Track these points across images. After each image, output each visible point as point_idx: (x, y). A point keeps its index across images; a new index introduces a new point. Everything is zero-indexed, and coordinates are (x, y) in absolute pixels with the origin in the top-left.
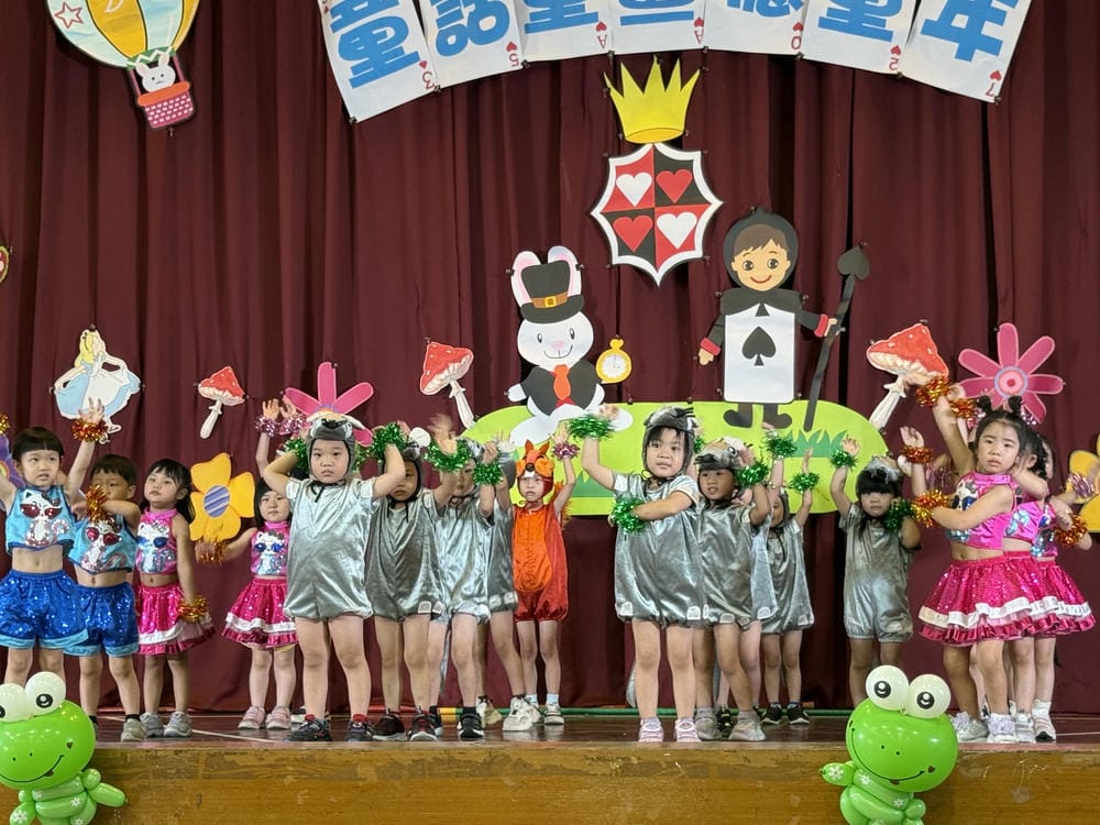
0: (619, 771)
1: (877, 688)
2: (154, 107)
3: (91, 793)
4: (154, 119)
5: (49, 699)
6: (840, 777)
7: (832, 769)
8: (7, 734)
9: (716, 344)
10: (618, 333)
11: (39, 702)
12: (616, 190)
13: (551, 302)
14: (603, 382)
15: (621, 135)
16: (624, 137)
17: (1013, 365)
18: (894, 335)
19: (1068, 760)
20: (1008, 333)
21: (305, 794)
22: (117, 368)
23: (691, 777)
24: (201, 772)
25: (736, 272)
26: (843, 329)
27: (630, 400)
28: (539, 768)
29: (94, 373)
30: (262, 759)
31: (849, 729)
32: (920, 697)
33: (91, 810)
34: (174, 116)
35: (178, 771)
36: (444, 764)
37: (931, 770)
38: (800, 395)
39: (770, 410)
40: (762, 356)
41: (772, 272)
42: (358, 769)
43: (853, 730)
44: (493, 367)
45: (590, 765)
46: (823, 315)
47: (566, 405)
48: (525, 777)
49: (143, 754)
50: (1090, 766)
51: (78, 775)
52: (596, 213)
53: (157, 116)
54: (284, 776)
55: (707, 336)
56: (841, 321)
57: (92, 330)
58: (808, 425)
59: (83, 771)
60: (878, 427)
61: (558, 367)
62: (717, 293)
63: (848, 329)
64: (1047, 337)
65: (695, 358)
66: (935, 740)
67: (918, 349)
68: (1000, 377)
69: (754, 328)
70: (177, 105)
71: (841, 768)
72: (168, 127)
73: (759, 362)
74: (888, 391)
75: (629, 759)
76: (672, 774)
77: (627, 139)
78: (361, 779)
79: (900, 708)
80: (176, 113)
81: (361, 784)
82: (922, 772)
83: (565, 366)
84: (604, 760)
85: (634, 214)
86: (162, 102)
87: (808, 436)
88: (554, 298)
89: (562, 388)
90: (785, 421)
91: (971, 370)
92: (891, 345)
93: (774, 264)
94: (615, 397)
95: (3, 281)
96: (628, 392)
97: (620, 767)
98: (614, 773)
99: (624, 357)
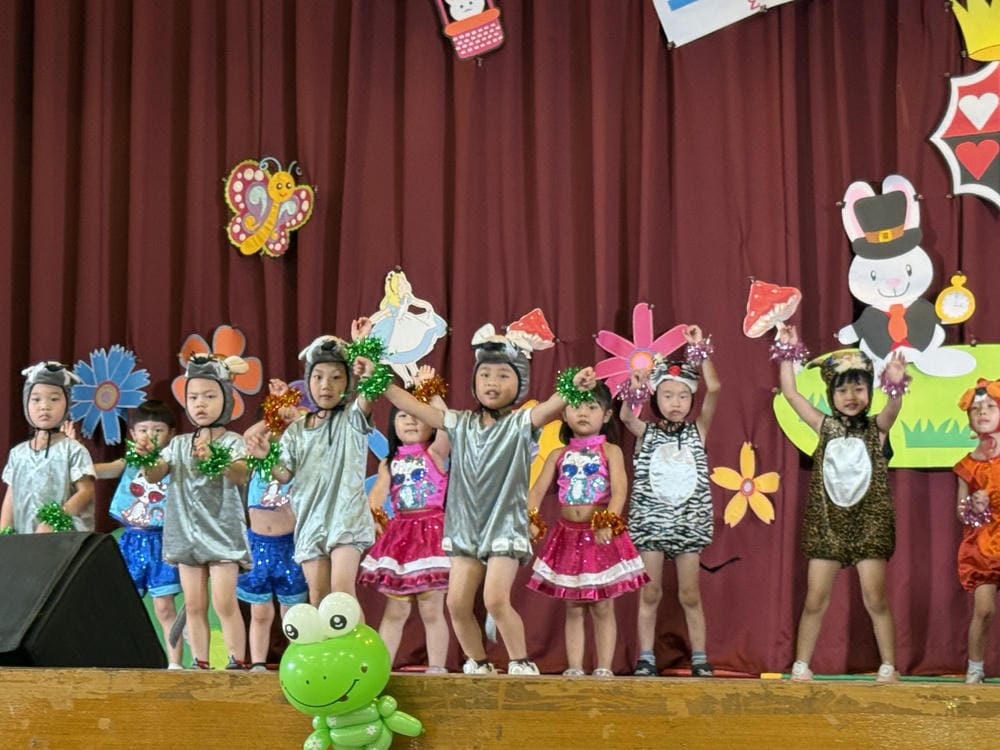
0: (955, 711)
2: (462, 37)
3: (387, 721)
4: (462, 49)
5: (343, 620)
8: (301, 656)
10: (960, 268)
11: (333, 624)
12: (959, 113)
13: (886, 236)
14: (943, 323)
15: (964, 53)
16: (967, 54)
21: (612, 728)
22: (423, 311)
24: (501, 703)
27: (973, 342)
28: (866, 706)
29: (400, 315)
30: (565, 690)
33: (387, 739)
34: (483, 45)
35: (477, 701)
36: (761, 699)
42: (668, 703)
44: (823, 308)
45: (923, 704)
48: (850, 715)
49: (440, 683)
51: (373, 701)
52: (937, 139)
53: (465, 46)
54: (589, 709)
57: (398, 271)
59: (379, 697)
61: (894, 307)
70: (486, 33)
72: (475, 58)
75: (967, 699)
77: (971, 57)
78: (670, 714)
80: (485, 42)
81: (671, 718)
83: (900, 306)
84: (939, 698)
85: (978, 138)
86: (470, 31)
88: (888, 231)
89: (898, 329)
94: (957, 339)
95: (308, 221)
96: (971, 333)
97: (958, 707)
98: (950, 713)
99: (967, 295)
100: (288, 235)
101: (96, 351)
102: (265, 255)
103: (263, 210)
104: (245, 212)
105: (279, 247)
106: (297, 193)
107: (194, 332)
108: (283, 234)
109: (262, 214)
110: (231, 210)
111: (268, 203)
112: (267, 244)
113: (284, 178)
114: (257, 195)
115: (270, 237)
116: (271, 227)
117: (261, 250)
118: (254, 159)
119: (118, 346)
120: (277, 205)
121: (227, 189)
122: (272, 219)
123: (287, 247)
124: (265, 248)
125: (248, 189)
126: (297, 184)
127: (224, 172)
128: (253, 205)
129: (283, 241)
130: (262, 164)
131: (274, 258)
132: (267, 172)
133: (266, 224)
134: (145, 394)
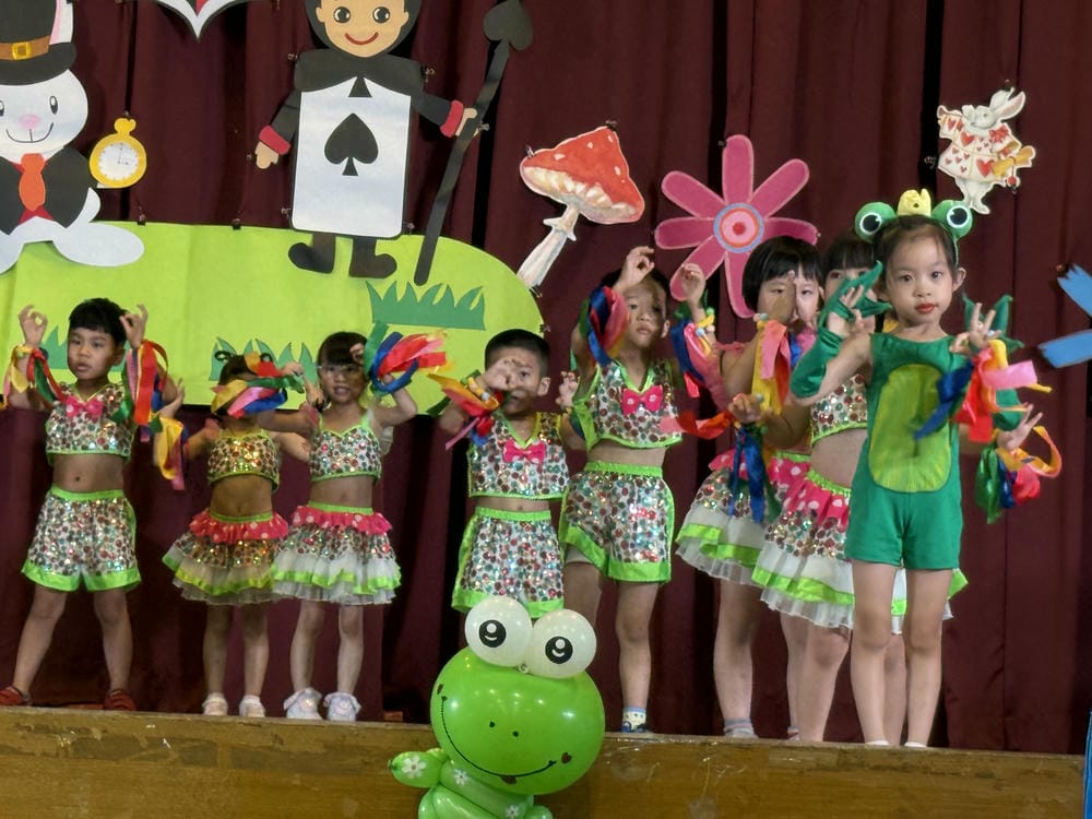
0: (71, 749)
1: (483, 631)
6: (419, 775)
7: (408, 761)
9: (285, 139)
10: (128, 109)
13: (21, 51)
14: (99, 186)
17: (745, 201)
18: (563, 143)
19: (776, 759)
20: (739, 151)
23: (187, 763)
25: (323, 24)
26: (486, 127)
27: (142, 217)
31: (435, 700)
32: (551, 645)
37: (566, 758)
38: (411, 226)
39: (363, 245)
40: (355, 160)
41: (380, 28)
43: (444, 698)
45: (23, 738)
46: (455, 102)
47: (36, 219)
50: (810, 770)
55: (270, 124)
56: (482, 116)
58: (422, 275)
60: (531, 284)
61: (28, 157)
62: (291, 56)
63: (493, 127)
64: (799, 161)
65: (250, 156)
66: (570, 715)
67: (598, 166)
68: (723, 219)
69: (346, 115)
71: (420, 761)
73: (351, 171)
74: (548, 229)
75: (88, 731)
76: (155, 758)
79: (519, 663)
82: (551, 763)
83: (37, 156)
84: (47, 731)
87: (420, 291)
88: (27, 44)
89: (32, 191)
90: (387, 266)
91: (678, 203)
92: (559, 157)
93: (382, 15)
94: (117, 209)
96: (139, 204)
97: (73, 743)
98: (62, 753)
99: (135, 148)
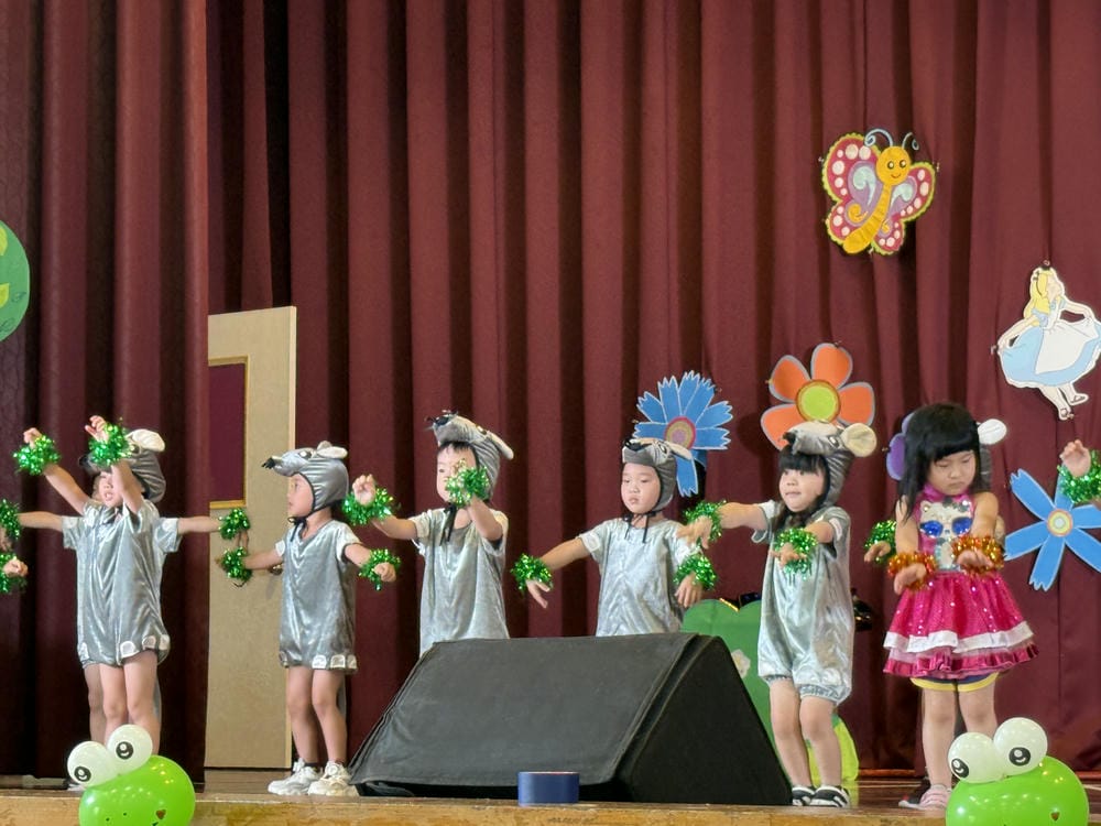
5: (1026, 754)
8: (973, 799)
11: (1013, 759)
22: (1080, 317)
29: (1048, 327)
57: (1046, 268)
95: (928, 208)
100: (903, 226)
101: (665, 379)
102: (875, 251)
103: (871, 196)
104: (848, 199)
105: (891, 242)
106: (914, 173)
107: (788, 353)
108: (897, 225)
109: (870, 202)
110: (830, 197)
111: (878, 185)
112: (877, 239)
113: (898, 155)
114: (863, 177)
115: (881, 231)
116: (882, 218)
117: (869, 247)
118: (858, 133)
119: (692, 372)
120: (890, 190)
121: (825, 171)
122: (882, 207)
123: (902, 243)
124: (874, 244)
125: (852, 170)
126: (914, 160)
127: (820, 150)
128: (858, 190)
129: (897, 234)
130: (867, 138)
131: (886, 256)
132: (875, 148)
133: (875, 214)
134: (728, 432)
